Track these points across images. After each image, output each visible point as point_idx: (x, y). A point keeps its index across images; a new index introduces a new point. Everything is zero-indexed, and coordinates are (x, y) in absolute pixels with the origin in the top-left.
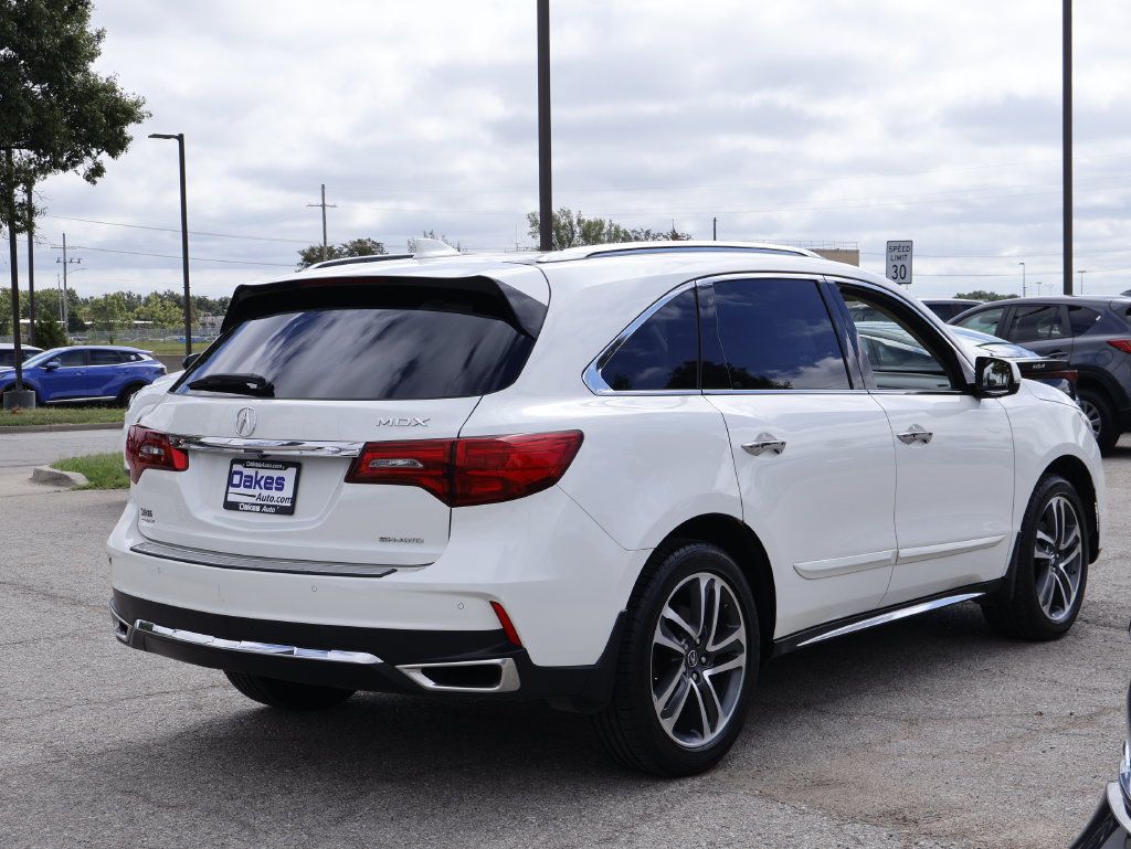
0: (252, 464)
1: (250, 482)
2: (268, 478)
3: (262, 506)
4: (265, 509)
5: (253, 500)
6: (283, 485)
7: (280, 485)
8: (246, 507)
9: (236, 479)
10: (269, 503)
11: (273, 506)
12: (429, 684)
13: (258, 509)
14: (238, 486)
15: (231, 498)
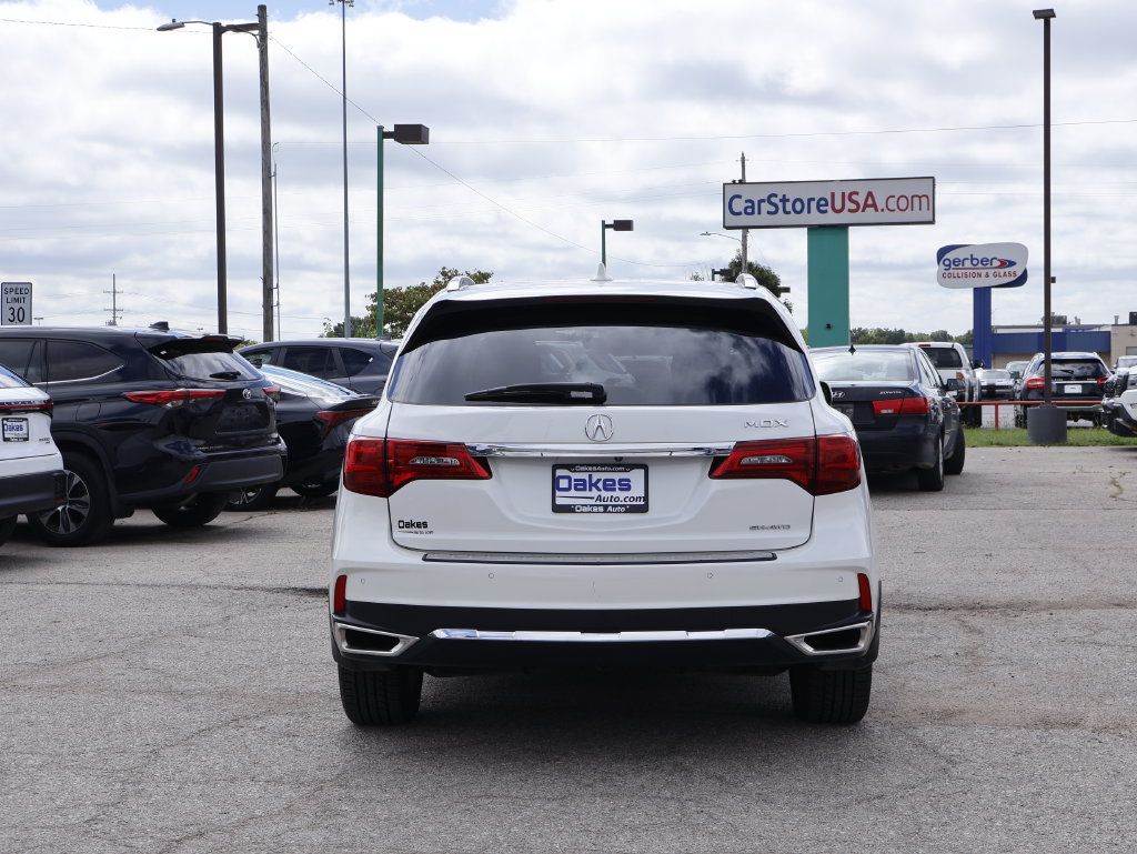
0: (582, 468)
1: (581, 485)
2: (606, 480)
3: (606, 507)
4: (610, 508)
5: (592, 502)
6: (630, 486)
7: (626, 486)
8: (585, 509)
9: (563, 483)
10: (614, 503)
11: (621, 506)
12: (809, 649)
13: (601, 509)
14: (569, 489)
15: (559, 501)
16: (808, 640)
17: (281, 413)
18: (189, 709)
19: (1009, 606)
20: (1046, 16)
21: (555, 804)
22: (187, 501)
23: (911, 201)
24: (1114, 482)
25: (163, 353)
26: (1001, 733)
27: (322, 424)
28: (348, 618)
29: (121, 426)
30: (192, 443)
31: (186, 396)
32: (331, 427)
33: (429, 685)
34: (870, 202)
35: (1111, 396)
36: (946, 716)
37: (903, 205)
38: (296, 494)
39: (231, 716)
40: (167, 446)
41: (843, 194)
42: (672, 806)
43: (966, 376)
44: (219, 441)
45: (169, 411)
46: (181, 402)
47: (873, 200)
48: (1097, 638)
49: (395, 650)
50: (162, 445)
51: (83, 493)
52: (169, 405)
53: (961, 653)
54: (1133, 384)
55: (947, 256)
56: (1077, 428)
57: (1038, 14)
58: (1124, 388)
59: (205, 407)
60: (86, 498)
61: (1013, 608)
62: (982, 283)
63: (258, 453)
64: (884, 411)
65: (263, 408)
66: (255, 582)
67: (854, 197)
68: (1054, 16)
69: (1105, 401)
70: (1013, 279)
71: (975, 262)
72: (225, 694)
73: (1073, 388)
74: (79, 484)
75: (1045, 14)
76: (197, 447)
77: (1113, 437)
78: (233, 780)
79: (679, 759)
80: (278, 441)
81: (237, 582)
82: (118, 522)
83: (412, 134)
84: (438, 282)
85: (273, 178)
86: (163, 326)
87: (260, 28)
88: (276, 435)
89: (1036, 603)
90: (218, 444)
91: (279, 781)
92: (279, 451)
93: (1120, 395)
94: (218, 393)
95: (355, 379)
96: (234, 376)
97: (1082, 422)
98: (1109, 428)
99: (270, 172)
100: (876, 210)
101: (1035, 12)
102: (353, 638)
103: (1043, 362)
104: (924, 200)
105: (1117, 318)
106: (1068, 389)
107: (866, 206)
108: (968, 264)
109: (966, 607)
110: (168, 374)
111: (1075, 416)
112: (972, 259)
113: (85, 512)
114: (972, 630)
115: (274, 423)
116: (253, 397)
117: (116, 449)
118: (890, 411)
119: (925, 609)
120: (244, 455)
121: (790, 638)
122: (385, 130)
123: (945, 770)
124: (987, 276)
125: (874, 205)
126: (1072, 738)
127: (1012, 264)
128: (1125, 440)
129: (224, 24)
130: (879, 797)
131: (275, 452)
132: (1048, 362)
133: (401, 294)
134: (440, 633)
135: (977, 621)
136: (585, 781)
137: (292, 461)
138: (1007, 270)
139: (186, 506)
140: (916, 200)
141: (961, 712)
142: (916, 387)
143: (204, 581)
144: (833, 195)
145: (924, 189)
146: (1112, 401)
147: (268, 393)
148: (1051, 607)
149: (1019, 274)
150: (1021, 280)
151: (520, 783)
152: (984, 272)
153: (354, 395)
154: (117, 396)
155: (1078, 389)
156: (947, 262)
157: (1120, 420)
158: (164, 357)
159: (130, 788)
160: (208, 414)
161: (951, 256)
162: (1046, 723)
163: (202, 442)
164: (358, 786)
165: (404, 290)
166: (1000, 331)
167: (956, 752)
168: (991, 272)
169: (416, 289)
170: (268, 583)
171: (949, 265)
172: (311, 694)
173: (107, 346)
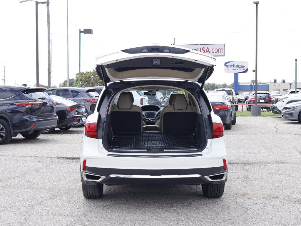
12: (210, 180)
16: (210, 177)
17: (57, 108)
18: (40, 193)
19: (254, 163)
20: (257, 3)
21: (144, 222)
22: (31, 132)
23: (218, 50)
24: (275, 127)
25: (25, 92)
26: (258, 200)
27: (67, 111)
28: (87, 171)
29: (14, 112)
30: (33, 117)
31: (32, 104)
32: (70, 112)
33: (105, 187)
34: (208, 50)
35: (273, 103)
36: (243, 195)
37: (216, 51)
38: (59, 129)
39: (51, 196)
40: (27, 118)
41: (201, 48)
42: (175, 222)
43: (235, 98)
44: (40, 116)
45: (27, 108)
46: (30, 106)
47: (209, 50)
48: (278, 172)
49: (100, 180)
50: (26, 117)
51: (3, 130)
52: (27, 107)
53: (244, 177)
54: (279, 101)
55: (227, 64)
56: (263, 111)
57: (254, 3)
58: (277, 102)
59: (37, 107)
60: (4, 131)
61: (255, 163)
62: (236, 71)
63: (51, 119)
64: (217, 109)
65: (52, 107)
66: (52, 156)
67: (203, 49)
68: (259, 3)
69: (272, 105)
70: (244, 71)
71: (234, 66)
72: (49, 189)
73: (262, 101)
74: (2, 128)
75: (256, 3)
76: (35, 118)
77: (273, 114)
78: (55, 215)
79: (175, 209)
80: (56, 116)
81: (47, 155)
82: (13, 138)
83: (88, 31)
84: (94, 71)
85: (51, 43)
86: (25, 85)
87: (48, 3)
88: (55, 114)
89: (261, 162)
90: (41, 117)
91: (68, 215)
92: (56, 119)
93: (276, 103)
94: (40, 103)
95: (75, 98)
96: (45, 99)
97: (264, 110)
98: (272, 112)
99: (50, 41)
100: (209, 53)
101: (254, 2)
102: (88, 177)
103: (255, 94)
104: (222, 50)
105: (271, 81)
106: (261, 101)
107: (207, 51)
108: (232, 66)
109: (242, 163)
110: (27, 98)
111: (263, 108)
112: (234, 65)
113: (4, 135)
114: (245, 170)
115: (55, 111)
116: (50, 104)
117: (12, 118)
118: (218, 109)
119: (232, 164)
120: (47, 120)
121: (206, 177)
122: (81, 30)
123: (246, 212)
124: (237, 70)
125: (209, 51)
126: (277, 201)
127: (244, 67)
128: (276, 115)
129: (39, 1)
130: (230, 220)
131: (55, 119)
132: (256, 94)
133: (84, 74)
134: (112, 176)
135: (246, 167)
136: (151, 215)
137: (59, 121)
138: (243, 68)
139: (31, 133)
140: (220, 50)
141: (247, 194)
142: (225, 102)
143: (38, 155)
144: (198, 48)
145: (222, 47)
146: (273, 105)
147: (53, 103)
148: (265, 163)
149: (246, 69)
150: (246, 71)
151: (133, 216)
152: (237, 69)
153: (76, 103)
154: (13, 104)
155: (263, 101)
156: (227, 66)
157: (276, 110)
158: (26, 94)
159: (27, 218)
160: (38, 109)
161: (228, 64)
162: (269, 197)
163: (36, 117)
164: (89, 217)
165: (85, 73)
166: (240, 84)
167: (248, 206)
168: (238, 69)
169: (88, 72)
170: (56, 156)
171: (228, 67)
172: (72, 189)
173: (9, 89)
